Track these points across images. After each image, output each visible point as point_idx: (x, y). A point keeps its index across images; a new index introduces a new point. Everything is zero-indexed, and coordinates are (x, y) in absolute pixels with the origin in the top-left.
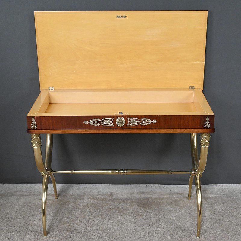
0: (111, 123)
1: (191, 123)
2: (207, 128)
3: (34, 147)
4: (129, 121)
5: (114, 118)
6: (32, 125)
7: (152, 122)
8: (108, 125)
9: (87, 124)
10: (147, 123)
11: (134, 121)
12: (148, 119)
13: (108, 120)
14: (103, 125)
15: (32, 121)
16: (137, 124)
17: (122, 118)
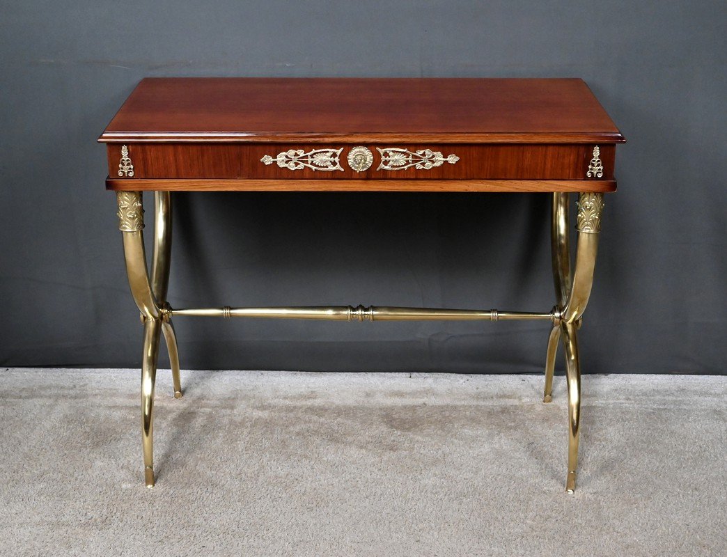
0: (334, 164)
1: (551, 166)
2: (594, 178)
3: (125, 228)
4: (383, 158)
5: (342, 149)
6: (120, 166)
7: (445, 159)
8: (327, 167)
9: (269, 163)
10: (433, 162)
11: (396, 157)
12: (435, 153)
13: (327, 154)
14: (314, 168)
15: (122, 156)
16: (405, 165)
17: (363, 149)
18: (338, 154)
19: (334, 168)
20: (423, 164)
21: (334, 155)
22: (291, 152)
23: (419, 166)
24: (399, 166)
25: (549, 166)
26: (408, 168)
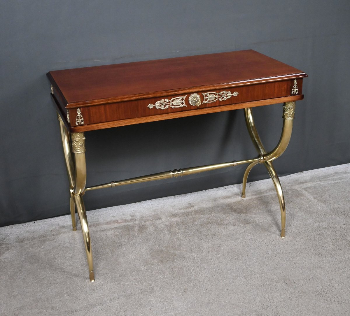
0: (182, 103)
2: (295, 94)
3: (78, 152)
4: (205, 98)
5: (186, 96)
6: (77, 119)
7: (232, 95)
8: (179, 106)
9: (152, 108)
10: (227, 96)
11: (210, 96)
12: (228, 92)
13: (179, 99)
14: (173, 107)
15: (77, 114)
16: (215, 99)
17: (196, 95)
18: (184, 99)
19: (183, 106)
20: (223, 98)
21: (182, 99)
22: (162, 100)
23: (221, 100)
24: (212, 101)
25: (276, 91)
26: (216, 101)
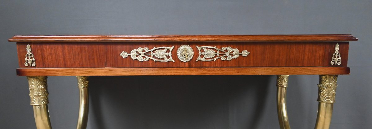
0: (168, 57)
1: (308, 58)
2: (336, 66)
3: (33, 103)
4: (200, 53)
5: (173, 46)
6: (26, 59)
7: (240, 53)
8: (163, 59)
9: (126, 57)
10: (233, 56)
11: (209, 52)
12: (234, 49)
13: (164, 50)
14: (155, 60)
15: (27, 52)
16: (215, 57)
17: (187, 47)
18: (171, 50)
19: (169, 60)
20: (226, 57)
21: (168, 51)
22: (140, 49)
23: (223, 59)
24: (210, 58)
25: (306, 57)
26: (217, 59)
